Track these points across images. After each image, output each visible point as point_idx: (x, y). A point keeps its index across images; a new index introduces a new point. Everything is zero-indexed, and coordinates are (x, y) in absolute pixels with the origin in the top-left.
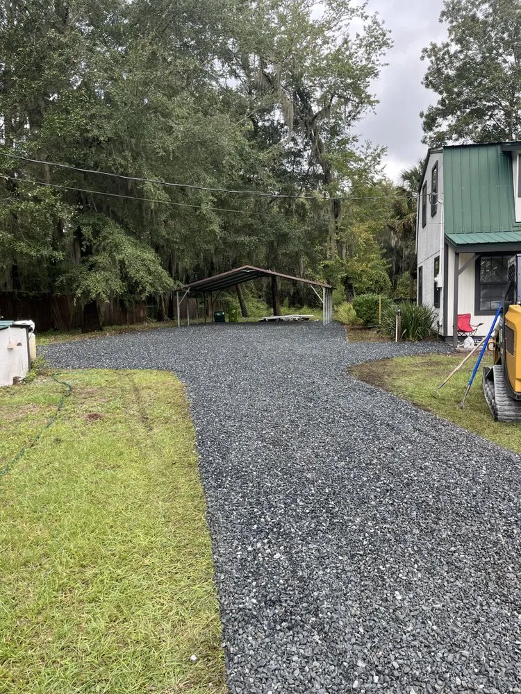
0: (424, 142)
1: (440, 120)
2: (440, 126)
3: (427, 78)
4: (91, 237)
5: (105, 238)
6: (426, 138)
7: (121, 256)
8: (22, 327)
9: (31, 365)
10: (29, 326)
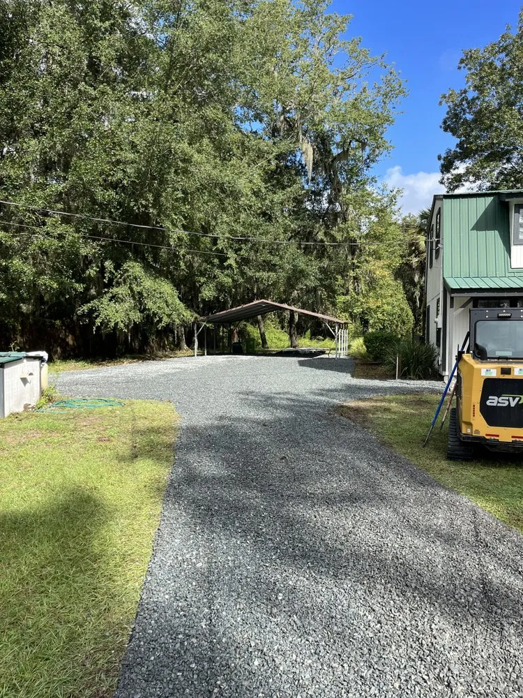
0: (442, 183)
1: (457, 163)
2: (458, 168)
3: (445, 122)
4: (112, 270)
5: (127, 271)
6: (443, 179)
7: (139, 289)
8: (35, 358)
9: (42, 393)
10: (42, 357)
